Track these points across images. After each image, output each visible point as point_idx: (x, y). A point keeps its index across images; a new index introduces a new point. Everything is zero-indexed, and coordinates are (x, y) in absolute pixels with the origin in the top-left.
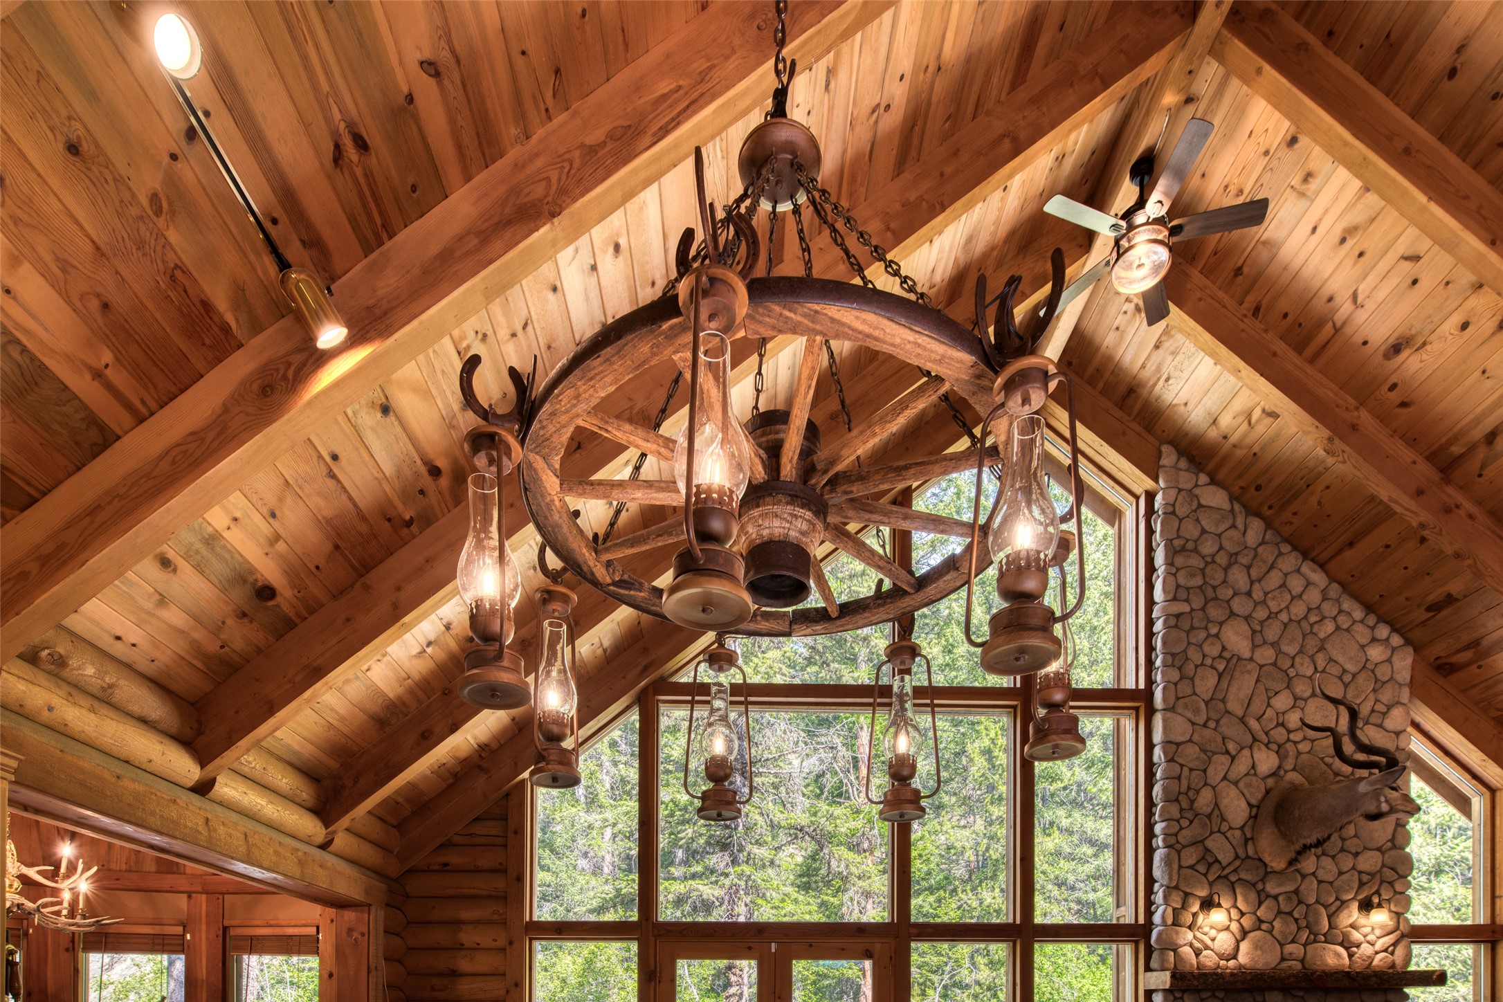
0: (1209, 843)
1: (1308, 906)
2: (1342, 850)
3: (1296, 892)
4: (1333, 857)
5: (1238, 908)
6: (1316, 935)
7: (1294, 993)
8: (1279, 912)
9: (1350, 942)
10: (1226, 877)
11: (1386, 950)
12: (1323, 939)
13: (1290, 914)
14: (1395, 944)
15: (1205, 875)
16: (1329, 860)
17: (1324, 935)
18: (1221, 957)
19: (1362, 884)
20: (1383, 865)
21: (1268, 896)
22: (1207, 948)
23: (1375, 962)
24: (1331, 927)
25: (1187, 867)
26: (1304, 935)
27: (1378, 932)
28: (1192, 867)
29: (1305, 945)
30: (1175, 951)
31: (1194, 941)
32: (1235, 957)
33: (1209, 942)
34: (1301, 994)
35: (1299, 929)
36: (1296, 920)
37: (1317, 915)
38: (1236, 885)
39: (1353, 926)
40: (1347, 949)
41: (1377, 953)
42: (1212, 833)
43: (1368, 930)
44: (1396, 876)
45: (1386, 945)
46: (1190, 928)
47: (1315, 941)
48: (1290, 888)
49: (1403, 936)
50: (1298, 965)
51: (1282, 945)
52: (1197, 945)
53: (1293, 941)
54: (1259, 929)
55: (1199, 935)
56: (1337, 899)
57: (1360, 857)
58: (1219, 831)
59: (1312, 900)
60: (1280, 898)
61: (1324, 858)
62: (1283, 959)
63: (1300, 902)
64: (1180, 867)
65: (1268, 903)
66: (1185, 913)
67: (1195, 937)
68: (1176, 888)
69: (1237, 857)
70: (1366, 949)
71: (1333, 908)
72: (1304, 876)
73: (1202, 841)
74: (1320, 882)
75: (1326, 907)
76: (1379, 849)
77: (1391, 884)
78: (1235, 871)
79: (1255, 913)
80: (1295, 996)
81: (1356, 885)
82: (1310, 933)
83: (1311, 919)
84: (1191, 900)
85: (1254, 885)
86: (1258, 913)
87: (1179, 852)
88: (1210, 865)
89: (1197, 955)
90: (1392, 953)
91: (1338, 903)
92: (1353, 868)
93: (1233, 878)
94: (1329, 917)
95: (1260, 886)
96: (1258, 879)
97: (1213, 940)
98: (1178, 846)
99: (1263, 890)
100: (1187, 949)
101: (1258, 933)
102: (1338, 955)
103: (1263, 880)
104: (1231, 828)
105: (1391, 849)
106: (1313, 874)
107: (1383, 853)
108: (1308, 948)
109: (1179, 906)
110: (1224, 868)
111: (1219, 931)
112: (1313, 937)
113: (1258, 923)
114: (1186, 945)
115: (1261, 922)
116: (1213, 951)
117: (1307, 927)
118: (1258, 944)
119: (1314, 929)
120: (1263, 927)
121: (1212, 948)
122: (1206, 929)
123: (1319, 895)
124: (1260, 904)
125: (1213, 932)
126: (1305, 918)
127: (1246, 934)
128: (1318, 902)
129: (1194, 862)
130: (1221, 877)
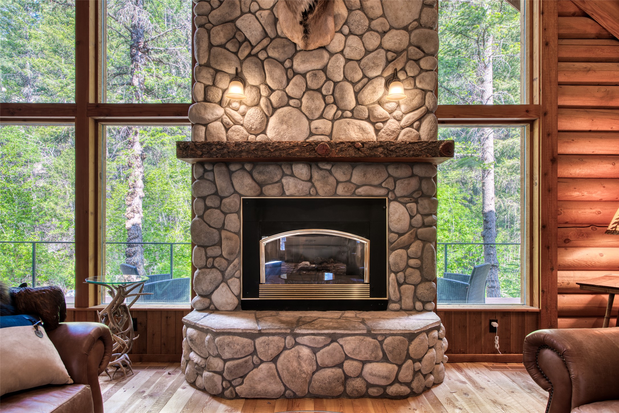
0: (239, 23)
1: (336, 83)
2: (370, 29)
3: (324, 69)
4: (361, 36)
5: (267, 85)
6: (343, 111)
7: (321, 165)
8: (308, 89)
9: (374, 117)
10: (256, 55)
11: (411, 125)
12: (349, 114)
13: (319, 90)
14: (420, 119)
15: (236, 53)
16: (356, 38)
17: (352, 111)
18: (250, 131)
19: (388, 62)
20: (410, 44)
21: (295, 74)
22: (236, 123)
23: (400, 138)
24: (358, 103)
25: (218, 46)
26: (332, 111)
27: (403, 108)
28: (223, 46)
29: (333, 120)
30: (206, 125)
31: (225, 116)
32: (264, 132)
33: (237, 116)
34: (328, 167)
35: (327, 105)
36: (324, 97)
37: (343, 90)
38: (265, 63)
39: (380, 103)
40: (373, 124)
41: (402, 128)
42: (243, 13)
43: (392, 105)
44: (422, 54)
45: (411, 121)
46: (220, 103)
47: (342, 117)
48: (319, 66)
49: (428, 112)
50: (326, 139)
51: (310, 121)
52: (226, 119)
53: (321, 117)
54: (288, 105)
55: (229, 110)
56: (364, 76)
57: (387, 37)
58: (250, 12)
59: (339, 77)
60: (308, 75)
61: (351, 37)
62: (311, 134)
63: (328, 79)
64: (211, 46)
65: (297, 79)
66: (214, 89)
67: (226, 113)
68: (208, 65)
69: (266, 35)
70: (392, 124)
71: (360, 85)
72: (331, 54)
73: (233, 21)
74: (348, 60)
75: (354, 84)
76: (405, 28)
77: (417, 61)
78: (265, 49)
79: (284, 90)
80: (321, 169)
81: (383, 63)
82: (338, 109)
83: (337, 95)
84: (219, 77)
85: (282, 63)
86: (288, 90)
87: (208, 31)
88: (240, 44)
89: (227, 130)
90: (418, 129)
91: (365, 80)
92: (380, 46)
93: (262, 56)
94: (356, 94)
95: (287, 64)
96: (286, 56)
97: (243, 115)
98: (208, 26)
99: (291, 67)
100: (218, 124)
101: (286, 109)
102: (363, 130)
103: (291, 59)
104: (261, 9)
105: (416, 28)
106: (342, 52)
107: (410, 32)
108: (336, 123)
109: (210, 83)
110: (253, 47)
111: (249, 107)
112: (340, 113)
113: (286, 99)
114: (216, 120)
115: (290, 98)
116: (242, 125)
117: (335, 103)
118: (285, 119)
119: (342, 105)
120: (292, 102)
121: (241, 122)
122: (235, 105)
123: (346, 72)
124: (289, 81)
125: (242, 108)
126: (333, 94)
127: (275, 109)
128: (345, 79)
129: (223, 41)
130: (249, 55)
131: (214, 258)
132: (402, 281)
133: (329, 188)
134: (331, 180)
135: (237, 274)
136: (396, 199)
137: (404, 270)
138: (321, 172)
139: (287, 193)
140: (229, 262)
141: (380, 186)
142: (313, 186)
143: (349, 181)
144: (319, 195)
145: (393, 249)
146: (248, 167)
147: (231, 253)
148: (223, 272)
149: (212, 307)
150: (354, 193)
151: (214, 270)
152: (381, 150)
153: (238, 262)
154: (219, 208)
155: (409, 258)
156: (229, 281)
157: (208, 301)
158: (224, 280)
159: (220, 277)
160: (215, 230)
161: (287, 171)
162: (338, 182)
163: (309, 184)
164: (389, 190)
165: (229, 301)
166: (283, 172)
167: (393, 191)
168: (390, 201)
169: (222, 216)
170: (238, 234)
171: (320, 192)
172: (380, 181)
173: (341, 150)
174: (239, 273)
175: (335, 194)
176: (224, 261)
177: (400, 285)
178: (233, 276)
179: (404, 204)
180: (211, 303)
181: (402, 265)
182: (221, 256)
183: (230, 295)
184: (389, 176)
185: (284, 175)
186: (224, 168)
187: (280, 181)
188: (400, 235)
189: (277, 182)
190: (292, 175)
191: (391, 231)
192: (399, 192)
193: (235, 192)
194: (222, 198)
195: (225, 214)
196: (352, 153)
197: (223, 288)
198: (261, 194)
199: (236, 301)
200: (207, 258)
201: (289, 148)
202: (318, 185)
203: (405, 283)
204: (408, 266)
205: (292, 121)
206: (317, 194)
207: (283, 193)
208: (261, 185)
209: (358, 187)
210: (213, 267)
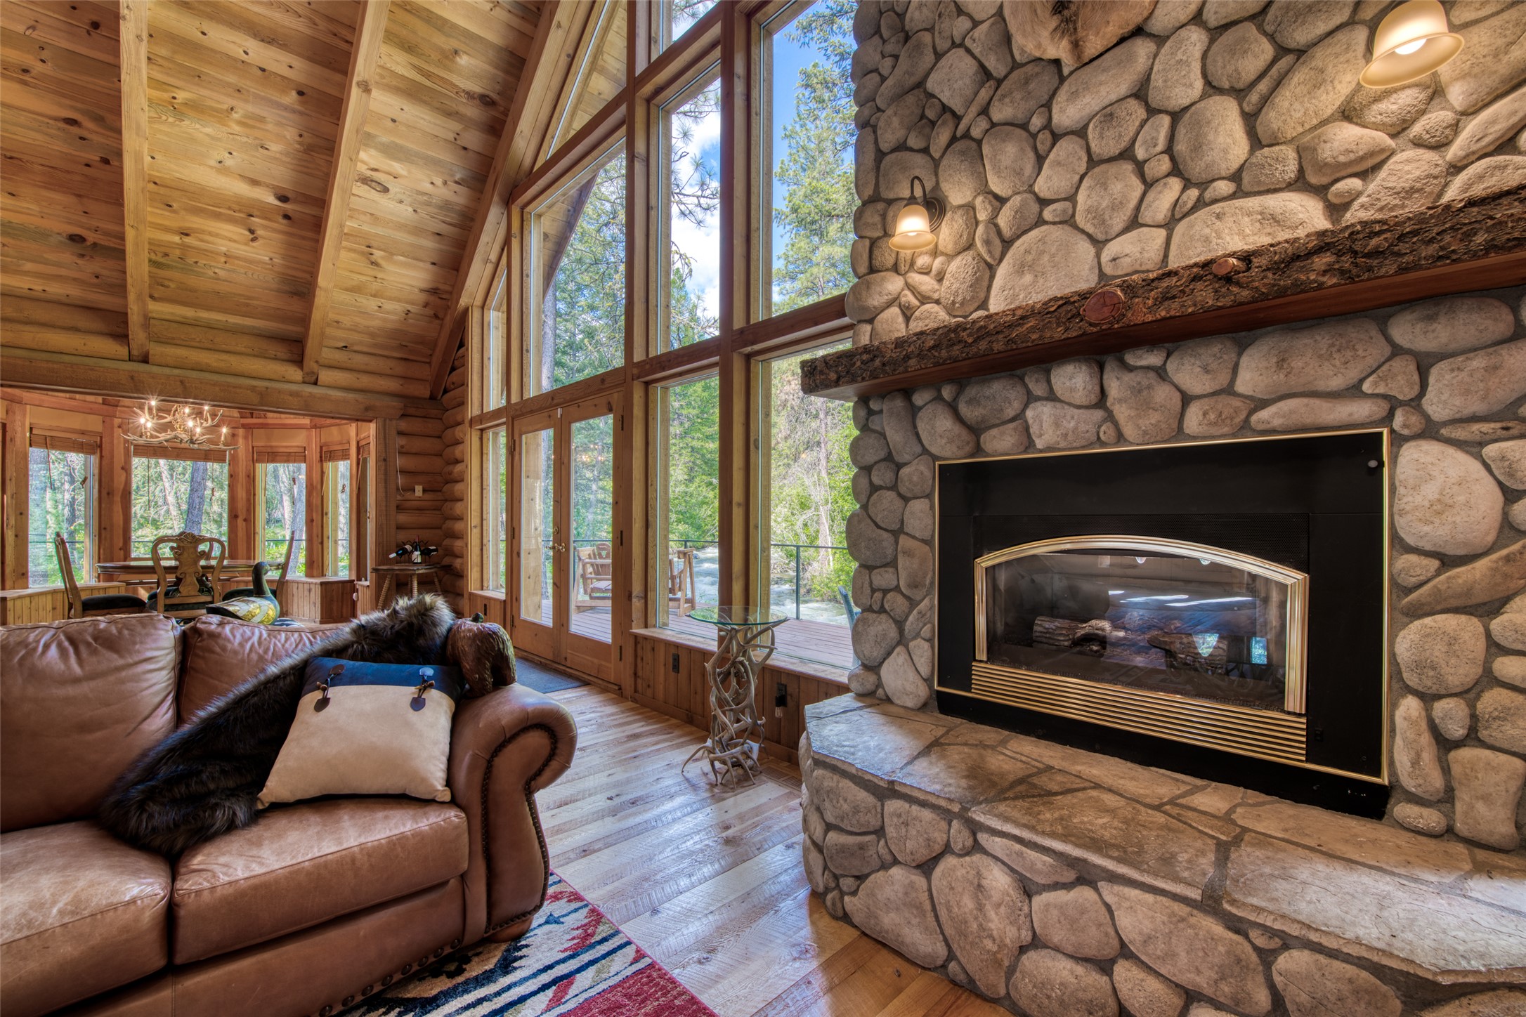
0: (931, 82)
1: (1177, 115)
3: (1140, 93)
5: (990, 193)
6: (1206, 184)
7: (1131, 358)
8: (1093, 163)
10: (966, 134)
12: (1224, 187)
13: (1126, 154)
15: (925, 151)
17: (1236, 177)
18: (955, 308)
21: (1058, 137)
22: (924, 299)
24: (1256, 142)
25: (893, 151)
26: (1168, 195)
27: (1460, 91)
28: (902, 147)
29: (1169, 224)
30: (873, 321)
31: (907, 292)
32: (984, 305)
33: (928, 284)
34: (1153, 359)
35: (1149, 185)
36: (1140, 167)
38: (985, 142)
39: (1347, 113)
40: (1320, 191)
41: (1457, 167)
42: (938, 56)
46: (895, 269)
47: (1200, 204)
48: (1124, 88)
51: (1099, 244)
52: (909, 298)
53: (1134, 223)
54: (1040, 222)
55: (915, 278)
56: (1281, 52)
58: (954, 45)
59: (1188, 92)
60: (1092, 127)
62: (1103, 279)
63: (1152, 111)
64: (881, 156)
65: (1066, 149)
66: (885, 243)
67: (908, 286)
68: (875, 198)
69: (985, 73)
70: (1407, 169)
71: (1264, 86)
72: (1162, 39)
73: (920, 84)
74: (1218, 31)
75: (1239, 93)
78: (984, 111)
79: (1029, 189)
82: (1187, 184)
83: (1181, 147)
84: (892, 213)
85: (1024, 126)
86: (1039, 185)
88: (933, 124)
89: (907, 317)
91: (1284, 63)
93: (978, 130)
94: (1251, 117)
95: (1036, 122)
96: (1032, 104)
97: (940, 278)
98: (875, 118)
99: (1047, 125)
100: (893, 311)
101: (1034, 233)
102: (1275, 220)
103: (1048, 104)
104: (975, 24)
106: (1196, 17)
109: (879, 233)
110: (959, 120)
111: (951, 257)
112: (1193, 193)
113: (1035, 207)
114: (889, 305)
115: (1044, 202)
116: (937, 302)
117: (1176, 171)
118: (1029, 258)
119: (1196, 169)
120: (1048, 214)
121: (936, 296)
122: (922, 261)
123: (1210, 68)
124: (1040, 160)
125: (938, 263)
126: (1169, 150)
127: (1007, 244)
128: (1212, 88)
129: (900, 134)
130: (954, 139)
131: (885, 592)
132: (1456, 730)
133: (1154, 417)
134: (1163, 394)
135: (926, 632)
136: (1430, 431)
137: (1470, 693)
138: (1129, 378)
139: (1040, 444)
140: (913, 604)
141: (1354, 391)
142: (1110, 417)
143: (1229, 390)
144: (1126, 440)
145: (1416, 612)
146: (947, 392)
147: (914, 585)
148: (900, 624)
149: (880, 691)
150: (1245, 426)
151: (883, 616)
152: (1321, 261)
153: (930, 603)
154: (894, 487)
155: (1495, 648)
156: (912, 644)
157: (872, 678)
158: (902, 641)
159: (893, 633)
160: (885, 535)
161: (1038, 389)
162: (1187, 399)
163: (1098, 414)
164: (1394, 404)
165: (910, 688)
166: (1029, 392)
167: (1415, 404)
168: (1398, 440)
169: (898, 503)
170: (928, 542)
171: (1129, 431)
172: (1352, 375)
173: (1166, 297)
174: (931, 627)
175: (1180, 432)
176: (900, 599)
177: (1445, 744)
178: (917, 635)
179: (1473, 447)
180: (879, 684)
181: (1461, 672)
182: (897, 589)
183: (911, 675)
184: (1397, 351)
185: (1030, 399)
186: (899, 403)
187: (1020, 416)
188: (1447, 561)
189: (1013, 420)
190: (1052, 397)
191: (1404, 547)
192: (1438, 404)
193: (925, 451)
194: (899, 466)
195: (906, 500)
196: (1205, 296)
197: (899, 657)
198: (978, 450)
199: (923, 692)
200: (873, 591)
201: (1011, 326)
202: (1122, 413)
203: (1473, 737)
204: (1488, 679)
205: (1046, 258)
206: (1120, 437)
207: (1030, 444)
208: (975, 430)
209: (1263, 404)
210: (882, 610)
